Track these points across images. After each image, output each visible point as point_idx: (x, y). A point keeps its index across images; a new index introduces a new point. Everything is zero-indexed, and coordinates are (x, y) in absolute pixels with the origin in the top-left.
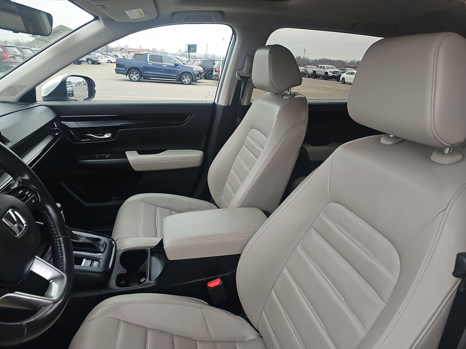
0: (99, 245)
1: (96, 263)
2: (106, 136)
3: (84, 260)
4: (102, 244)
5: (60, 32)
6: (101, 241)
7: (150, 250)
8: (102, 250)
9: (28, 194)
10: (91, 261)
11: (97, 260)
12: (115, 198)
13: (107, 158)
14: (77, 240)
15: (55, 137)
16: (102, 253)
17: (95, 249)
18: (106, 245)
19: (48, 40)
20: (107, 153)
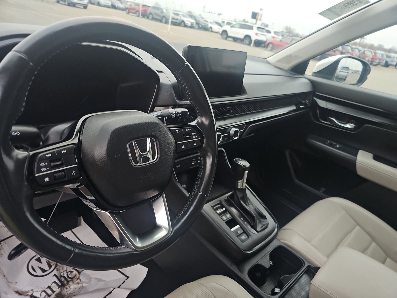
0: (260, 222)
1: (244, 237)
2: (348, 126)
3: (238, 226)
4: (264, 223)
5: (355, 4)
6: (265, 220)
7: (309, 266)
8: (259, 229)
9: (194, 135)
10: (242, 231)
11: (248, 235)
12: (324, 189)
13: (337, 148)
14: (246, 204)
15: (298, 109)
16: (257, 232)
17: (254, 223)
18: (267, 227)
19: (339, 13)
20: (338, 143)
